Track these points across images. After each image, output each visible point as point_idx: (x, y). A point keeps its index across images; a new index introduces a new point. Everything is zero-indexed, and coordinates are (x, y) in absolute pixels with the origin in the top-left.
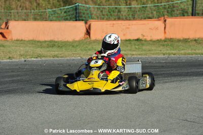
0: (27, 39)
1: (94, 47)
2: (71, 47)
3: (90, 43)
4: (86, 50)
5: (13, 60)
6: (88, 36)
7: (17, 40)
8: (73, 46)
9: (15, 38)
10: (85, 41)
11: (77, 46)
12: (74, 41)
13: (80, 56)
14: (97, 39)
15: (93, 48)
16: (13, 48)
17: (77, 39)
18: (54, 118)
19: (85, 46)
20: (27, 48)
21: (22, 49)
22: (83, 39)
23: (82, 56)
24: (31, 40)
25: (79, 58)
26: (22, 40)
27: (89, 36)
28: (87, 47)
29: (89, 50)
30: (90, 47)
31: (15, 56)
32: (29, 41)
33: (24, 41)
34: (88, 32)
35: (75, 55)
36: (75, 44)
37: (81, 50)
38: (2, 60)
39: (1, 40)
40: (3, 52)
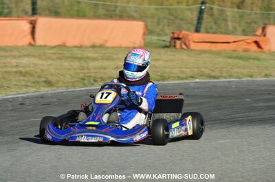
5: (271, 79)
16: (271, 62)
31: (273, 74)
38: (256, 78)
39: (255, 51)
40: (257, 67)
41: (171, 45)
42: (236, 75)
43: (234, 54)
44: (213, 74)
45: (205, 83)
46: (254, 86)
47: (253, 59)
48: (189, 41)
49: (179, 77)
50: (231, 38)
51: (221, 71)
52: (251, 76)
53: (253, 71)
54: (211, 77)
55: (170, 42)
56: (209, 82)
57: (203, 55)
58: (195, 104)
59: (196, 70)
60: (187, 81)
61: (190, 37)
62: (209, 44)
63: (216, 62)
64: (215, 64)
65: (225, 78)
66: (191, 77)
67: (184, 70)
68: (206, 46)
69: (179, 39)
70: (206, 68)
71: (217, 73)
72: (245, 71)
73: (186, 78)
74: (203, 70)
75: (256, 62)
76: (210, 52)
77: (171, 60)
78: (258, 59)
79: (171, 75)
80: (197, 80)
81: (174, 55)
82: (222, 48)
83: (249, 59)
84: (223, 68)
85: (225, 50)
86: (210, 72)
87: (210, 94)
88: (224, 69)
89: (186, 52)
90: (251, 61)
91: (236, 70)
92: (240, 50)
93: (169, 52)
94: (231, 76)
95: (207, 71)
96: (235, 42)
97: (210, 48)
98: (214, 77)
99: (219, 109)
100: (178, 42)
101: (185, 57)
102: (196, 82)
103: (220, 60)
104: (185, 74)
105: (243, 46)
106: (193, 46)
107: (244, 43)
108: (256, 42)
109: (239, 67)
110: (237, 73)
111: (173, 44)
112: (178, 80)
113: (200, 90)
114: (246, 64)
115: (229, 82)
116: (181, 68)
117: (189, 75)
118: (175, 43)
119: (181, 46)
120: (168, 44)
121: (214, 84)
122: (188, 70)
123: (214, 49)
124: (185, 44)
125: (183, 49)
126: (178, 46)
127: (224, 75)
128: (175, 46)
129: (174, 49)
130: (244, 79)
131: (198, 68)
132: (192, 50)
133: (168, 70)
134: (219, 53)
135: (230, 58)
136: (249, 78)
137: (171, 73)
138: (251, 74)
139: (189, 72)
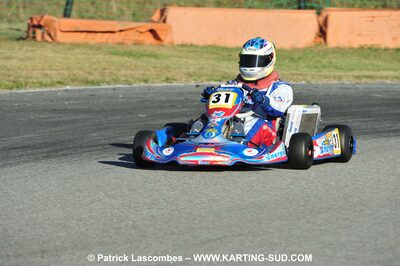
0: (201, 43)
1: (334, 61)
2: (287, 61)
3: (326, 53)
4: (317, 67)
5: (174, 84)
6: (322, 40)
7: (183, 45)
8: (292, 59)
9: (178, 40)
10: (316, 50)
11: (300, 59)
12: (295, 50)
13: (305, 80)
14: (340, 46)
15: (331, 63)
16: (175, 60)
17: (300, 45)
18: (252, 200)
19: (315, 59)
20: (202, 62)
21: (191, 64)
22: (313, 44)
23: (309, 78)
24: (210, 46)
25: (304, 82)
26: (192, 45)
27: (325, 39)
28: (319, 62)
29: (324, 67)
30: (325, 61)
31: (178, 77)
32: (206, 47)
33: (197, 46)
34: (322, 32)
35: (295, 77)
36: (296, 56)
37: (308, 67)
38: (153, 83)
39: (151, 44)
40: (155, 67)
41: (28, 37)
42: (123, 79)
43: (120, 49)
44: (91, 78)
45: (79, 91)
46: (150, 96)
47: (148, 56)
48: (55, 30)
49: (41, 84)
50: (116, 25)
51: (102, 74)
52: (146, 81)
53: (148, 73)
54: (87, 82)
55: (28, 32)
56: (84, 90)
57: (76, 51)
58: (66, 122)
59: (66, 72)
60: (53, 89)
61: (56, 25)
62: (84, 35)
63: (94, 60)
64: (94, 63)
65: (108, 83)
66: (59, 83)
67: (48, 72)
68: (80, 38)
69: (40, 27)
70: (79, 68)
71: (96, 77)
72: (137, 74)
73: (52, 85)
74: (76, 72)
75: (153, 60)
76: (86, 45)
77: (29, 59)
78: (155, 56)
79: (31, 80)
80: (68, 87)
81: (33, 51)
82: (104, 40)
83: (143, 55)
84: (104, 69)
85: (107, 43)
86: (86, 75)
87: (87, 107)
88: (107, 71)
89: (50, 46)
90: (146, 58)
91: (123, 72)
92: (130, 43)
93: (27, 46)
94: (116, 81)
95: (82, 73)
96: (121, 31)
97: (86, 41)
98: (92, 83)
99: (100, 130)
100: (39, 32)
101: (50, 54)
102: (67, 90)
103: (101, 58)
104: (51, 78)
105: (133, 36)
106: (60, 37)
107: (135, 33)
108: (152, 31)
109: (128, 68)
110: (125, 75)
111: (31, 34)
112: (39, 87)
113: (72, 102)
114: (139, 63)
115: (114, 89)
116: (43, 69)
117: (55, 80)
118: (34, 33)
119: (43, 37)
120: (24, 35)
121: (93, 93)
122: (55, 72)
123: (92, 42)
124: (50, 35)
125: (46, 41)
126: (39, 37)
127: (107, 79)
128: (34, 37)
129: (33, 42)
130: (135, 85)
131: (68, 69)
132: (59, 43)
133: (24, 73)
134: (98, 48)
135: (115, 54)
136: (142, 84)
137: (31, 78)
138: (145, 78)
139: (55, 76)
